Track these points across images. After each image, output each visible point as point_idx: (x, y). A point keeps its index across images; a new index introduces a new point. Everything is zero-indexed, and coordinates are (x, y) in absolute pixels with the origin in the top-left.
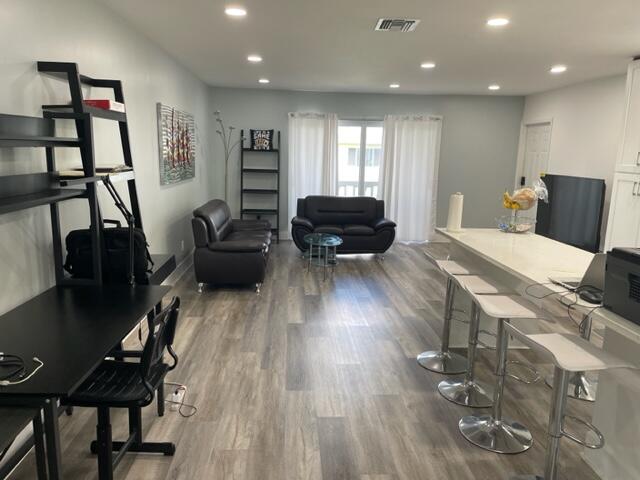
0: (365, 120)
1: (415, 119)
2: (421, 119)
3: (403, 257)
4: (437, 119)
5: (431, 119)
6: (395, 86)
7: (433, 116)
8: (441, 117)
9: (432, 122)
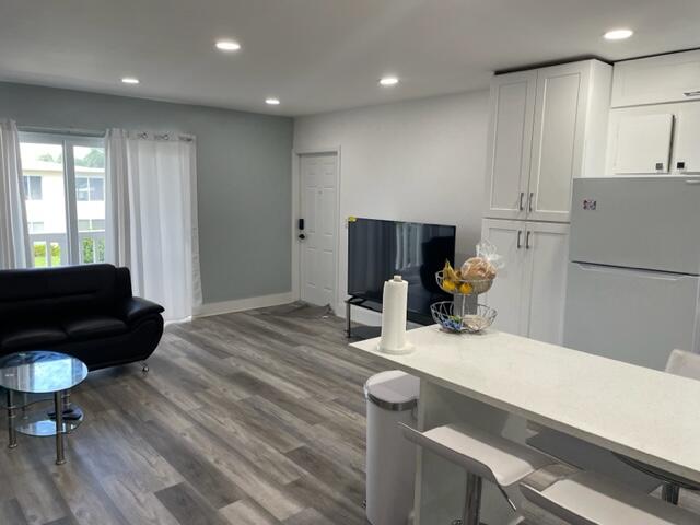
0: (69, 133)
1: (156, 137)
2: (164, 138)
3: (178, 356)
4: (189, 140)
5: (181, 139)
6: (130, 81)
7: (182, 135)
8: (194, 137)
9: (183, 144)
